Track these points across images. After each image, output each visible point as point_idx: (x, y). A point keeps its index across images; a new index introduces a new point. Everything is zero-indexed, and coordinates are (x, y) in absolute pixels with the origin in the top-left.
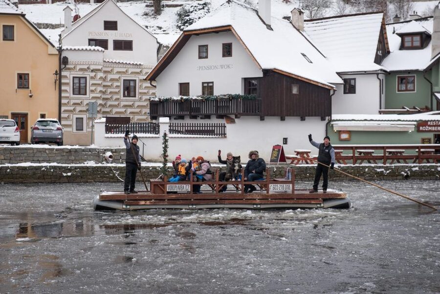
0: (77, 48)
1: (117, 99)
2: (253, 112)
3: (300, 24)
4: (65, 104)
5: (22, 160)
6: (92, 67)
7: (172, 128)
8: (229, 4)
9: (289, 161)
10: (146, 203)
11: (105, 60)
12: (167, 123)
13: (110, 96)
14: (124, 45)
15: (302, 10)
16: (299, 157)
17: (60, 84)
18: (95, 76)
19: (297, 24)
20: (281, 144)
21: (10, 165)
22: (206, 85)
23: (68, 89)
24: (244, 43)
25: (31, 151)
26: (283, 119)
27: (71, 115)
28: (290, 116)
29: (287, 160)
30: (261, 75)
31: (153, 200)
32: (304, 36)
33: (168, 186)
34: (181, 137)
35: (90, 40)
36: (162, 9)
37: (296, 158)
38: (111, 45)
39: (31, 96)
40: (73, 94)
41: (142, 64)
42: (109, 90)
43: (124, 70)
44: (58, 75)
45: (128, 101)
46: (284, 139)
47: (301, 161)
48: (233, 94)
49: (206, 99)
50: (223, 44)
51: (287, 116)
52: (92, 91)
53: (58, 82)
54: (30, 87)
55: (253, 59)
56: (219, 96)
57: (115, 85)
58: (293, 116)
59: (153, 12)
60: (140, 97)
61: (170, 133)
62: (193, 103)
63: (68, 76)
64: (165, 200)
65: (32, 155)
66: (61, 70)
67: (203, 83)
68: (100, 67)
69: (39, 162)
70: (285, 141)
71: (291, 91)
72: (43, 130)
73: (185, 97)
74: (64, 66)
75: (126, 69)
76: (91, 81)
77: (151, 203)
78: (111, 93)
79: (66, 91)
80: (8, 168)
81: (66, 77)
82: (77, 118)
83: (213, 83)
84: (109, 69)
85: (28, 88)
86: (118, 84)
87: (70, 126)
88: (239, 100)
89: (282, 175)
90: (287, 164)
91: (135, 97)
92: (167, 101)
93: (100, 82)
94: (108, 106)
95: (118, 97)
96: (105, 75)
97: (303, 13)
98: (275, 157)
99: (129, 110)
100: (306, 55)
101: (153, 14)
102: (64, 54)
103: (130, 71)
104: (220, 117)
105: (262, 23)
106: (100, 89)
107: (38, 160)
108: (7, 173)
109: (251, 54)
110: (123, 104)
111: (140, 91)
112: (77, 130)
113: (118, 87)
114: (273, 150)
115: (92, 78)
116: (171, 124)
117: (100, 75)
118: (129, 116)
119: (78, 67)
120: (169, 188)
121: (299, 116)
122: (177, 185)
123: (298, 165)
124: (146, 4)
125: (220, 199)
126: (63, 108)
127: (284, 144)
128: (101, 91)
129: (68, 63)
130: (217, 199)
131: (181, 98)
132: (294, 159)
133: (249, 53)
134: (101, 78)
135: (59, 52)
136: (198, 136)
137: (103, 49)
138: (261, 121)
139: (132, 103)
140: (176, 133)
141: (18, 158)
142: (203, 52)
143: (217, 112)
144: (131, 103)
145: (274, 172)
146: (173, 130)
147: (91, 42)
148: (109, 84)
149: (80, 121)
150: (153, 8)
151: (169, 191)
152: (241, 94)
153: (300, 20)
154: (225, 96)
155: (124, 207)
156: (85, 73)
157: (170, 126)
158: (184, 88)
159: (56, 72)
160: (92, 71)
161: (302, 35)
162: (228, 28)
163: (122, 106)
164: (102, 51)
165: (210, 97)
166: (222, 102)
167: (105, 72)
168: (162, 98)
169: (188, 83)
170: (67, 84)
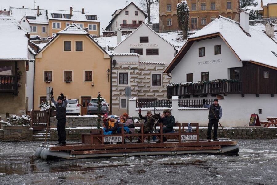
0: (122, 54)
1: (148, 87)
2: (236, 91)
3: (272, 33)
4: (114, 90)
5: (80, 125)
6: (132, 66)
7: (180, 104)
8: (219, 19)
9: (262, 125)
10: (89, 152)
11: (140, 62)
12: (177, 100)
13: (144, 85)
14: (153, 52)
15: (273, 24)
16: (270, 122)
17: (112, 78)
18: (133, 72)
19: (269, 33)
20: (257, 113)
21: (71, 128)
22: (204, 74)
23: (116, 81)
24: (228, 44)
25: (86, 119)
26: (258, 96)
27: (119, 97)
28: (263, 93)
29: (261, 124)
30: (241, 65)
31: (95, 150)
32: (274, 41)
33: (104, 138)
34: (187, 110)
35: (131, 50)
36: (188, 35)
37: (268, 122)
38: (144, 52)
39: (93, 86)
40: (120, 84)
41: (164, 63)
42: (143, 81)
43: (153, 68)
44: (110, 72)
45: (156, 88)
46: (259, 110)
47: (271, 125)
48: (222, 79)
49: (203, 84)
50: (215, 46)
51: (261, 93)
52: (132, 82)
53: (110, 76)
54: (92, 80)
55: (235, 54)
56: (212, 81)
57: (147, 78)
58: (265, 93)
59: (182, 38)
60: (163, 85)
61: (179, 107)
62: (195, 86)
63: (117, 72)
64: (104, 149)
65: (86, 122)
66: (112, 69)
67: (202, 73)
68: (136, 66)
69: (91, 126)
70: (260, 111)
71: (263, 76)
72: (94, 105)
73: (189, 83)
74: (114, 66)
75: (154, 67)
76: (131, 75)
77: (94, 152)
78: (144, 83)
79: (115, 82)
80: (70, 130)
81: (115, 73)
82: (122, 99)
83: (208, 72)
84: (143, 68)
85: (91, 81)
86: (149, 77)
87: (117, 104)
88: (226, 83)
89: (257, 135)
90: (261, 127)
91: (160, 85)
92: (178, 86)
93: (137, 76)
94: (143, 91)
95: (149, 85)
96: (140, 71)
97: (273, 26)
98: (253, 122)
99: (157, 94)
100: (275, 52)
101: (182, 39)
102: (114, 58)
103: (157, 68)
104: (213, 95)
105: (243, 31)
106: (136, 80)
107: (90, 125)
108: (69, 134)
109: (234, 51)
110: (152, 90)
111: (164, 81)
112: (122, 107)
113: (149, 79)
114: (251, 117)
115: (131, 73)
116: (179, 100)
117: (137, 71)
118: (156, 98)
119: (123, 67)
120: (105, 139)
121: (270, 93)
122: (112, 137)
123: (269, 128)
124: (178, 33)
125: (147, 148)
126: (113, 93)
127: (259, 113)
128: (137, 82)
129: (116, 64)
130: (144, 148)
131: (187, 83)
132: (266, 123)
133: (232, 51)
134: (137, 73)
135: (111, 57)
136: (199, 108)
137: (139, 55)
138: (242, 98)
139: (159, 89)
140: (183, 107)
141: (78, 124)
142: (202, 52)
143: (211, 92)
144: (157, 89)
145: (251, 132)
146: (181, 105)
147: (132, 51)
148: (144, 77)
149: (124, 101)
150: (182, 36)
151: (106, 142)
152: (227, 79)
153: (271, 30)
154: (216, 80)
155: (71, 156)
156: (127, 70)
157: (179, 102)
158: (190, 77)
159: (109, 70)
160: (132, 69)
161: (273, 40)
162: (217, 34)
163: (152, 91)
164: (138, 55)
165: (206, 82)
166: (215, 85)
167: (140, 69)
168: (175, 84)
169: (192, 74)
170: (116, 77)
